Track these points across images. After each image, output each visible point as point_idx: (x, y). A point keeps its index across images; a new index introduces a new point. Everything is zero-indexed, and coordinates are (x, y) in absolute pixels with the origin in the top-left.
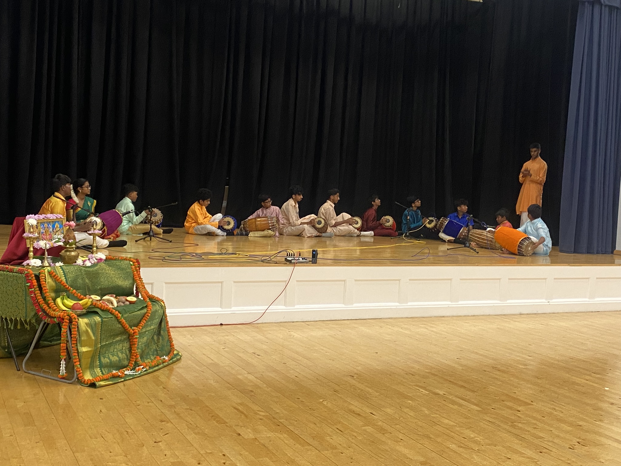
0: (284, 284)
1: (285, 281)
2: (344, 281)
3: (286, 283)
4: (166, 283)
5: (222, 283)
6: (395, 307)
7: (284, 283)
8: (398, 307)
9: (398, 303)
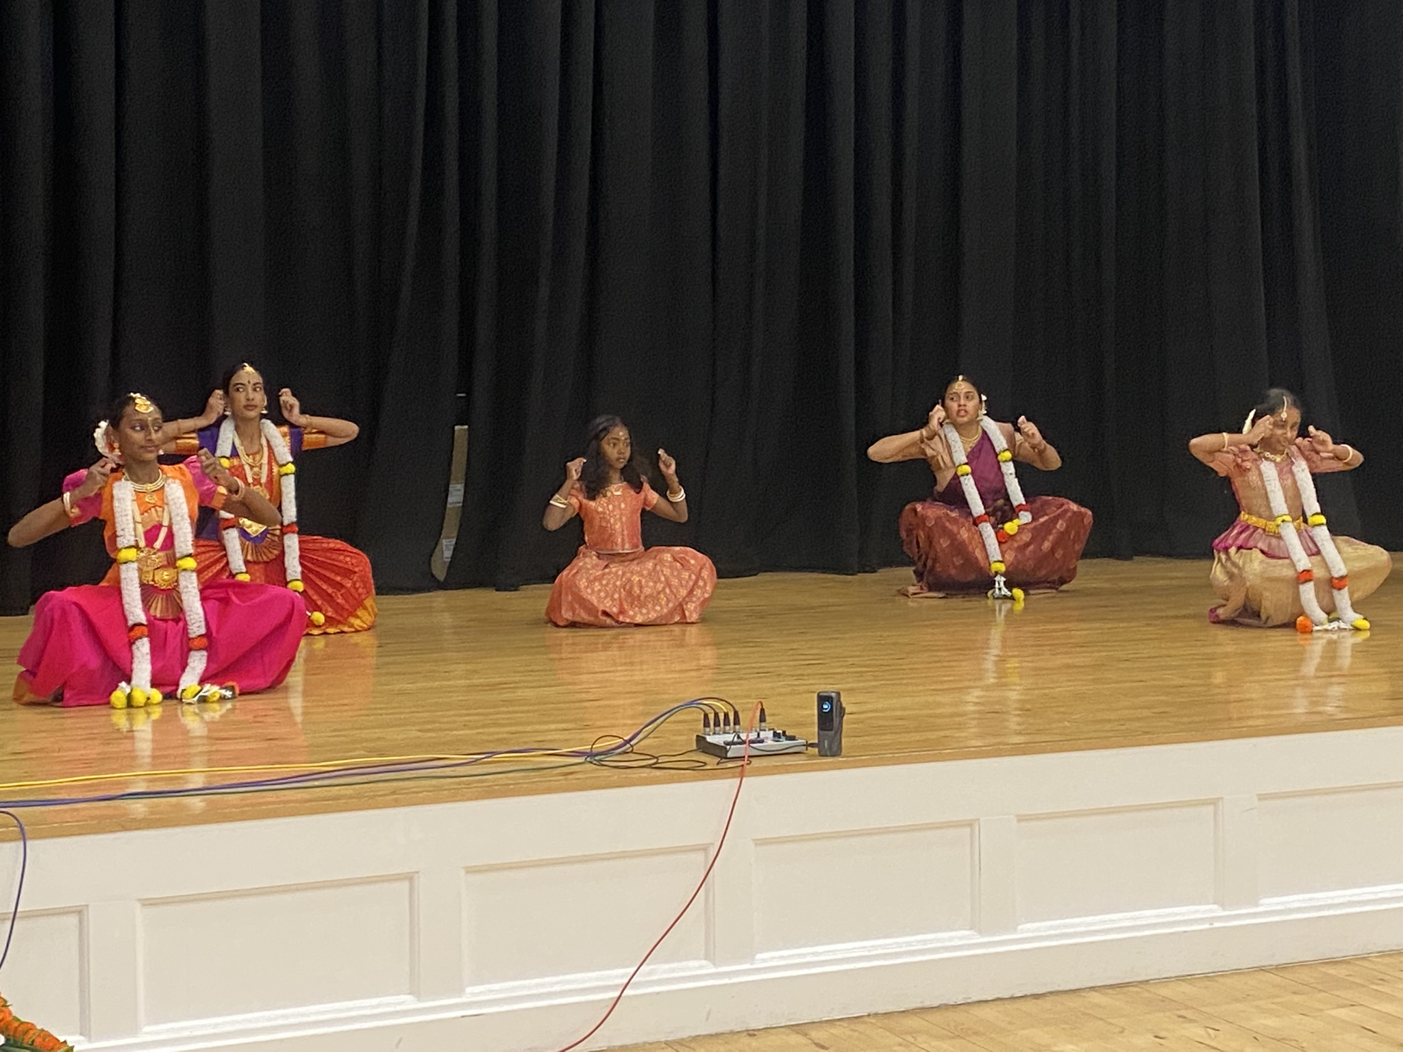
0: (699, 861)
1: (704, 849)
2: (970, 824)
3: (706, 857)
4: (148, 903)
5: (410, 878)
6: (1207, 926)
7: (700, 857)
8: (1216, 925)
9: (1215, 907)
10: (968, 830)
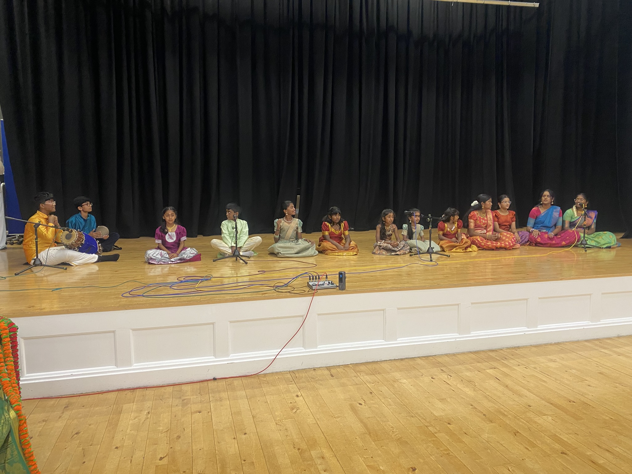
3: (303, 318)
4: (134, 330)
5: (213, 324)
6: (454, 340)
8: (457, 340)
9: (458, 334)
10: (383, 311)
